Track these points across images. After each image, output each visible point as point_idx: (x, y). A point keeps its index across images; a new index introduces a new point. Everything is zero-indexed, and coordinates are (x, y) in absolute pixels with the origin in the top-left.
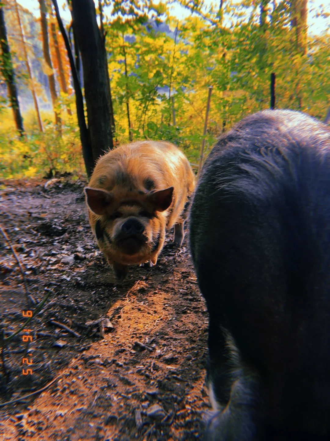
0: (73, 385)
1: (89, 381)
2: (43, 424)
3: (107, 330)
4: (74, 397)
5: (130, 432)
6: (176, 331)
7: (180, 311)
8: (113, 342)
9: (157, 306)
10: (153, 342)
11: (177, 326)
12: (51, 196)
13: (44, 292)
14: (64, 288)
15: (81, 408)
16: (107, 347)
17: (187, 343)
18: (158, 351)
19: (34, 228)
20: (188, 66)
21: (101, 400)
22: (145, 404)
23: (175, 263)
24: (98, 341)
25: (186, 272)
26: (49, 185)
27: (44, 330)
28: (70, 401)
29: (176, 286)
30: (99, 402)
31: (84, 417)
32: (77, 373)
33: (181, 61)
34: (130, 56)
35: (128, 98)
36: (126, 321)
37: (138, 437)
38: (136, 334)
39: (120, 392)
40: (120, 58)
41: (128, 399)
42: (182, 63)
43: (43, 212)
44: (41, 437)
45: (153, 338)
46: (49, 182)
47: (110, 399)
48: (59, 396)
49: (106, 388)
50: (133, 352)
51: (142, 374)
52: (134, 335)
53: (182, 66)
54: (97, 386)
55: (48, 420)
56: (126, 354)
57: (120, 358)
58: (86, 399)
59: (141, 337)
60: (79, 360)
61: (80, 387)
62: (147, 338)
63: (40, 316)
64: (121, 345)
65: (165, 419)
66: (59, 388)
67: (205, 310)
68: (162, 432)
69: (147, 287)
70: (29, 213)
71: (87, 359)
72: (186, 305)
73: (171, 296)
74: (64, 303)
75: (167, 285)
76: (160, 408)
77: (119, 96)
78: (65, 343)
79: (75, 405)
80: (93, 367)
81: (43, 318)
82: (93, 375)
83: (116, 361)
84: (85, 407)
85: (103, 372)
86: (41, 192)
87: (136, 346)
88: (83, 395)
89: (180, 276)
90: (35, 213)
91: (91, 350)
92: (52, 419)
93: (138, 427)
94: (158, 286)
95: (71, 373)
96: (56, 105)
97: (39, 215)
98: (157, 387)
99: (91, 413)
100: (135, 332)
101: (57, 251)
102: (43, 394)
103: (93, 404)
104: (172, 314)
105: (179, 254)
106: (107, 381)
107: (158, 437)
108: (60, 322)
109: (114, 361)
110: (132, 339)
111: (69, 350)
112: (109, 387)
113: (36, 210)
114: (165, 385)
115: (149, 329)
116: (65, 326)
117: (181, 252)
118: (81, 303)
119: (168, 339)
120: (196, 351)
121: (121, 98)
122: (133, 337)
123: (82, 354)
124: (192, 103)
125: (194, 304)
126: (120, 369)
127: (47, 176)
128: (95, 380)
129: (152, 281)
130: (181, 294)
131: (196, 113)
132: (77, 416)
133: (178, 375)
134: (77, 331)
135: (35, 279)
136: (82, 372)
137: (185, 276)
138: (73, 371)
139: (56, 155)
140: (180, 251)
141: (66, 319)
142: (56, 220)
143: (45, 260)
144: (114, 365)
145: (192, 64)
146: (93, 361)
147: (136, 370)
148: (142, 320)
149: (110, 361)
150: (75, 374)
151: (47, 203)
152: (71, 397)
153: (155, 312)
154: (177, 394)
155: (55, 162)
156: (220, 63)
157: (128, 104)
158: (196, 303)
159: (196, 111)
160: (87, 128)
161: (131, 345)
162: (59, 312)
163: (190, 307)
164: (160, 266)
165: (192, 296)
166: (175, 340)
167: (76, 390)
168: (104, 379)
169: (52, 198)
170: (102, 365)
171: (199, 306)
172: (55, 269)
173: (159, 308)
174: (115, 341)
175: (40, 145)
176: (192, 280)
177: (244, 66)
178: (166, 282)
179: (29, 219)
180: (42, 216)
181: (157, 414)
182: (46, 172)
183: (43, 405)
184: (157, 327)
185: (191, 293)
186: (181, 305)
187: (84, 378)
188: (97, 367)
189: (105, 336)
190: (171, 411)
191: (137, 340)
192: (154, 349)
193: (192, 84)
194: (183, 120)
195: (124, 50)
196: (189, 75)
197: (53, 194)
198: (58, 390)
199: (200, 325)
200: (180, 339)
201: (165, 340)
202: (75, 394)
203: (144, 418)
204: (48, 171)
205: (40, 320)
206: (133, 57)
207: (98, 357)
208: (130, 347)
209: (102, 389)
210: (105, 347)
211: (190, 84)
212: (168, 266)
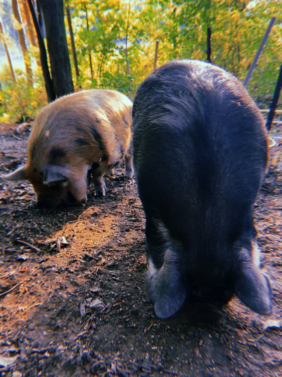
0: (32, 288)
1: (46, 284)
2: (7, 317)
3: (63, 245)
4: (33, 297)
5: (76, 320)
6: (119, 245)
7: (125, 230)
8: (67, 255)
9: (106, 227)
10: (100, 253)
11: (120, 241)
12: (23, 138)
13: (12, 218)
14: (29, 214)
15: (38, 304)
16: (62, 259)
17: (127, 253)
18: (103, 260)
19: (6, 166)
20: (142, 21)
21: (55, 298)
22: (89, 300)
23: (124, 192)
24: (55, 254)
25: (132, 199)
26: (20, 129)
27: (11, 247)
28: (29, 300)
29: (123, 210)
30: (52, 300)
31: (41, 310)
32: (36, 279)
33: (136, 15)
34: (91, 11)
35: (90, 50)
36: (79, 239)
37: (82, 323)
38: (86, 248)
39: (70, 292)
40: (82, 13)
41: (76, 296)
42: (137, 18)
43: (15, 153)
44: (5, 326)
45: (100, 250)
46: (21, 126)
47: (61, 297)
48: (22, 296)
49: (59, 289)
50: (83, 261)
51: (89, 278)
52: (85, 249)
53: (137, 20)
54: (52, 288)
55: (11, 313)
56: (77, 264)
57: (72, 266)
58: (42, 298)
59: (90, 250)
60: (38, 269)
61: (38, 289)
62: (95, 251)
63: (8, 237)
64: (73, 257)
65: (103, 310)
66: (20, 290)
67: (144, 228)
68: (100, 319)
69: (99, 212)
70: (2, 153)
71: (45, 268)
72: (130, 224)
73: (118, 219)
74: (29, 226)
75: (116, 210)
76: (101, 302)
77: (83, 48)
78: (28, 257)
79: (33, 303)
80: (49, 274)
81: (10, 238)
82: (49, 280)
83: (68, 269)
84: (41, 304)
85: (57, 277)
86: (14, 135)
87: (86, 257)
88: (40, 295)
89: (127, 202)
90: (8, 153)
91: (48, 261)
92: (15, 312)
93: (82, 316)
94: (109, 211)
95: (31, 279)
96: (26, 57)
97: (12, 155)
98: (99, 287)
99: (46, 308)
100: (86, 247)
101: (26, 185)
102: (8, 295)
103: (48, 301)
104: (117, 232)
105: (128, 185)
106: (60, 284)
107: (97, 323)
108: (24, 241)
109: (67, 269)
110: (83, 252)
111: (30, 262)
112: (61, 288)
113: (9, 151)
114: (106, 285)
115: (98, 244)
116: (28, 244)
117: (131, 183)
118: (43, 226)
119: (112, 251)
120: (133, 259)
121: (84, 50)
122: (84, 251)
123: (41, 264)
124: (147, 54)
125: (136, 224)
126: (71, 275)
127: (19, 121)
128: (51, 283)
129: (104, 207)
130: (127, 216)
131: (151, 62)
132: (35, 310)
133: (117, 277)
134: (38, 247)
135: (5, 207)
136: (41, 278)
137: (132, 202)
138: (33, 278)
139: (26, 102)
140: (129, 182)
141: (29, 238)
142: (26, 159)
143: (15, 192)
144: (67, 272)
145: (145, 19)
146: (49, 269)
147: (84, 275)
148: (92, 238)
149: (63, 269)
150: (35, 280)
151: (19, 144)
152: (30, 297)
153: (104, 231)
154: (115, 291)
155: (26, 109)
156: (170, 18)
157: (90, 56)
158: (138, 223)
159: (151, 61)
160: (51, 78)
161: (81, 257)
162: (24, 233)
163: (133, 226)
164: (111, 195)
165: (135, 218)
166: (118, 251)
167: (34, 292)
168: (57, 282)
169: (23, 140)
170: (57, 272)
171: (140, 225)
172: (23, 200)
173: (107, 228)
174: (69, 254)
175: (12, 94)
176: (137, 205)
177: (191, 20)
178: (116, 207)
179: (3, 159)
180: (14, 155)
181: (97, 306)
182: (18, 118)
183: (8, 303)
184: (105, 242)
185: (135, 215)
186: (126, 225)
187: (41, 282)
188: (53, 274)
189: (61, 251)
190: (109, 304)
191: (87, 253)
192: (100, 259)
193: (147, 37)
194: (139, 69)
195: (85, 7)
196: (144, 29)
197: (24, 137)
198: (19, 292)
199: (139, 240)
200: (122, 251)
201: (109, 252)
202: (34, 294)
203: (87, 309)
204: (19, 116)
205: (8, 240)
206: (93, 12)
207: (54, 266)
208: (80, 258)
209: (56, 290)
210: (60, 258)
211: (145, 37)
212: (118, 195)
